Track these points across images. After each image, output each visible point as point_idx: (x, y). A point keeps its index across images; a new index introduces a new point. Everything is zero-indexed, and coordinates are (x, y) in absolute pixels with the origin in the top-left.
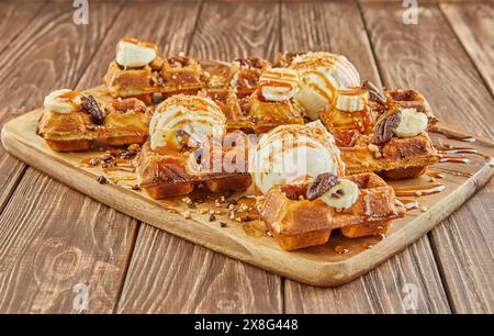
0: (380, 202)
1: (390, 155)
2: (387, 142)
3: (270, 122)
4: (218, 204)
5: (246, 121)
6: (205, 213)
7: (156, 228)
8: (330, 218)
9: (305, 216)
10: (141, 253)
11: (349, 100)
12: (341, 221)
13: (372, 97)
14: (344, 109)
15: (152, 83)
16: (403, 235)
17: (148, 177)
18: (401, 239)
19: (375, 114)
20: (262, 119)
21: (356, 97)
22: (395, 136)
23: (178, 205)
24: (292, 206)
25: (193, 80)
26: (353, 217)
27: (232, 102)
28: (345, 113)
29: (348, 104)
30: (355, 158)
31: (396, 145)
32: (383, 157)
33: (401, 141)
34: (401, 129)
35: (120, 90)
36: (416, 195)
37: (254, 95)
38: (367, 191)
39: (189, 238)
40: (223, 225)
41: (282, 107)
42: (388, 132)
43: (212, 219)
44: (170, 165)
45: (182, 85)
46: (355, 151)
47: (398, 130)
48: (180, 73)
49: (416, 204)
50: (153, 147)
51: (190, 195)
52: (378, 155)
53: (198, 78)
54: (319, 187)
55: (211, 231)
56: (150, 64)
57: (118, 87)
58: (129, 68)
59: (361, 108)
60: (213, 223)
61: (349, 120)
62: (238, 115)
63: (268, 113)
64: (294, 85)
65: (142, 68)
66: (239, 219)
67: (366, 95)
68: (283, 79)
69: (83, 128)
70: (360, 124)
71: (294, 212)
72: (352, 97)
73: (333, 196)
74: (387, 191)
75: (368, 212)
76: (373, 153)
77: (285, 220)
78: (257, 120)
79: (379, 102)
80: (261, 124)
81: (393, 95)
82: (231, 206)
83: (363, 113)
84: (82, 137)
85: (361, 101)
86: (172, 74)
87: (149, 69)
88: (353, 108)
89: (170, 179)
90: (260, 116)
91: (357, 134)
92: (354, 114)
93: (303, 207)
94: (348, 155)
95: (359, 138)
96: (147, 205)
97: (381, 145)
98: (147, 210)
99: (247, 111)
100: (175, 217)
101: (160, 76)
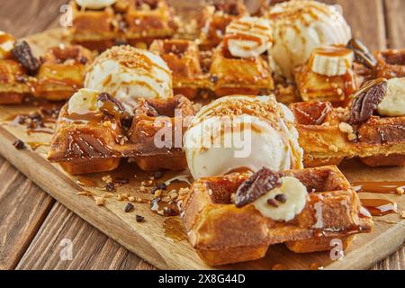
0: (338, 212)
1: (367, 138)
2: (365, 121)
3: (232, 82)
4: (142, 188)
5: (203, 80)
6: (122, 199)
7: (69, 211)
8: (266, 230)
9: (230, 227)
10: (38, 245)
11: (328, 62)
12: (280, 235)
13: (357, 59)
14: (321, 71)
15: (112, 27)
16: (370, 251)
17: (58, 150)
18: (366, 256)
19: (360, 80)
20: (223, 78)
21: (336, 59)
22: (376, 113)
23: (95, 185)
24: (213, 211)
25: (159, 26)
26: (297, 230)
27: (189, 57)
28: (322, 77)
29: (326, 66)
30: (320, 140)
31: (376, 126)
32: (358, 140)
33: (383, 121)
34: (385, 105)
35: (76, 33)
36: (397, 193)
37: (219, 48)
38: (320, 196)
39: (100, 228)
40: (140, 220)
41: (247, 66)
42: (366, 109)
43: (130, 209)
44: (86, 136)
45: (147, 31)
46: (323, 131)
47: (381, 107)
48: (145, 18)
49: (395, 207)
50: (70, 111)
51: (112, 173)
52: (352, 136)
53: (165, 24)
54: (251, 190)
55: (123, 226)
56: (113, 6)
57: (73, 30)
58: (87, 9)
59: (342, 72)
60: (129, 214)
61: (326, 86)
62: (195, 72)
63: (230, 72)
64: (264, 39)
65: (102, 9)
66: (161, 212)
67: (350, 57)
68: (253, 33)
69: (11, 78)
70: (340, 91)
71: (216, 221)
72: (332, 59)
73: (270, 203)
74: (348, 197)
75: (319, 224)
76: (345, 135)
77: (203, 230)
78: (216, 80)
79: (367, 65)
80: (221, 84)
81: (386, 56)
82: (157, 193)
83: (346, 78)
84: (10, 89)
85: (343, 63)
86: (136, 18)
87: (110, 11)
88: (333, 72)
89: (86, 154)
90: (220, 75)
91: (329, 107)
92: (333, 79)
93: (229, 215)
94: (312, 135)
95: (330, 112)
96: (60, 181)
97: (357, 124)
98: (59, 188)
99: (206, 68)
100: (86, 201)
101: (124, 20)
